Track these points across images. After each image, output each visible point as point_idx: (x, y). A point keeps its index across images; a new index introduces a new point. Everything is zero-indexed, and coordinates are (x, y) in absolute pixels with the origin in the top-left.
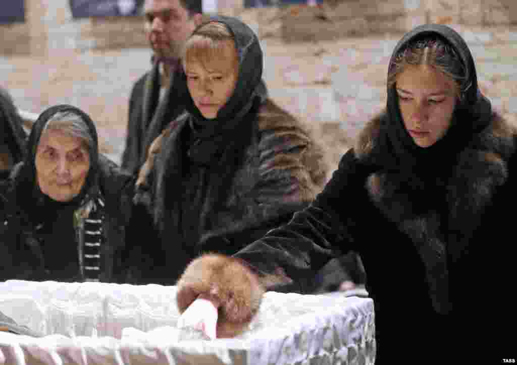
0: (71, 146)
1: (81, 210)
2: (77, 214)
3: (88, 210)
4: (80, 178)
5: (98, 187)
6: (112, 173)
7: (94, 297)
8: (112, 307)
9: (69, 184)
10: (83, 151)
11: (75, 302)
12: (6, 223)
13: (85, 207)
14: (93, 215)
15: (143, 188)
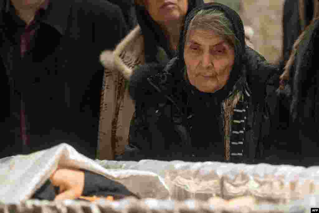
0: (215, 41)
1: (228, 101)
2: (224, 105)
3: (236, 101)
4: (224, 71)
5: (245, 79)
6: (259, 66)
7: (212, 176)
8: (227, 185)
9: (214, 77)
10: (225, 45)
11: (197, 179)
12: (157, 111)
13: (233, 98)
14: (240, 105)
15: (285, 81)
